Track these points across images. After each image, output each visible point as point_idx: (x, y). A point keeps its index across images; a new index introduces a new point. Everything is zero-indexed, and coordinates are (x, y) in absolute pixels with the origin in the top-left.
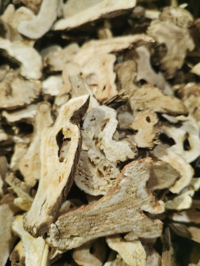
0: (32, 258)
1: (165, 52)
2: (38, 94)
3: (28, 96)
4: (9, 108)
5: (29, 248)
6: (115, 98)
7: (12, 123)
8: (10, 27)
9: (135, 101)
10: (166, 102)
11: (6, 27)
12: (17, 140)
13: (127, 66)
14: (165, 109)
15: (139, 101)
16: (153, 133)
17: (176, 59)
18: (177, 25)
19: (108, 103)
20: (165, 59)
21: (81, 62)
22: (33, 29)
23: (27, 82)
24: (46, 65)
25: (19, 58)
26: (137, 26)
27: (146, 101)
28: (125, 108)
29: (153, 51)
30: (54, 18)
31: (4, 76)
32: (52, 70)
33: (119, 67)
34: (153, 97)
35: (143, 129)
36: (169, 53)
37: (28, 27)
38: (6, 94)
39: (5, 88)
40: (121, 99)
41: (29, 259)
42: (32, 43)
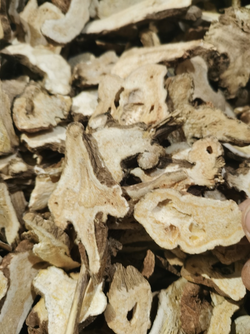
0: (56, 322)
1: (228, 64)
2: (66, 113)
3: (54, 115)
4: (30, 129)
5: (53, 310)
6: (168, 120)
7: (33, 149)
8: (31, 27)
9: (190, 126)
10: (230, 127)
11: (26, 28)
12: (38, 171)
13: (181, 81)
14: (229, 137)
15: (194, 126)
16: (214, 167)
17: (240, 74)
18: (243, 30)
19: (158, 127)
20: (227, 73)
21: (121, 74)
22: (60, 30)
23: (53, 97)
24: (76, 77)
25: (43, 67)
26: (191, 30)
27: (205, 125)
28: (176, 134)
29: (212, 62)
30: (87, 19)
31: (24, 89)
32: (84, 83)
33: (171, 82)
34: (214, 121)
35: (203, 161)
36: (231, 65)
37: (54, 28)
38: (26, 112)
39: (25, 105)
40: (176, 122)
41: (53, 323)
42: (59, 49)
